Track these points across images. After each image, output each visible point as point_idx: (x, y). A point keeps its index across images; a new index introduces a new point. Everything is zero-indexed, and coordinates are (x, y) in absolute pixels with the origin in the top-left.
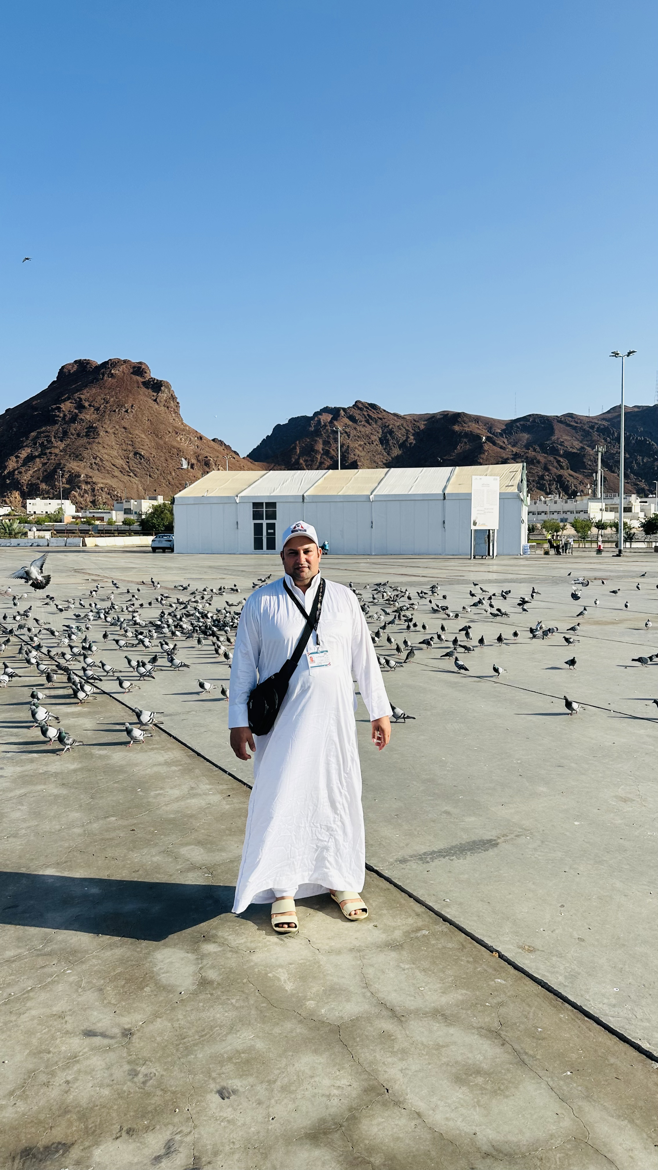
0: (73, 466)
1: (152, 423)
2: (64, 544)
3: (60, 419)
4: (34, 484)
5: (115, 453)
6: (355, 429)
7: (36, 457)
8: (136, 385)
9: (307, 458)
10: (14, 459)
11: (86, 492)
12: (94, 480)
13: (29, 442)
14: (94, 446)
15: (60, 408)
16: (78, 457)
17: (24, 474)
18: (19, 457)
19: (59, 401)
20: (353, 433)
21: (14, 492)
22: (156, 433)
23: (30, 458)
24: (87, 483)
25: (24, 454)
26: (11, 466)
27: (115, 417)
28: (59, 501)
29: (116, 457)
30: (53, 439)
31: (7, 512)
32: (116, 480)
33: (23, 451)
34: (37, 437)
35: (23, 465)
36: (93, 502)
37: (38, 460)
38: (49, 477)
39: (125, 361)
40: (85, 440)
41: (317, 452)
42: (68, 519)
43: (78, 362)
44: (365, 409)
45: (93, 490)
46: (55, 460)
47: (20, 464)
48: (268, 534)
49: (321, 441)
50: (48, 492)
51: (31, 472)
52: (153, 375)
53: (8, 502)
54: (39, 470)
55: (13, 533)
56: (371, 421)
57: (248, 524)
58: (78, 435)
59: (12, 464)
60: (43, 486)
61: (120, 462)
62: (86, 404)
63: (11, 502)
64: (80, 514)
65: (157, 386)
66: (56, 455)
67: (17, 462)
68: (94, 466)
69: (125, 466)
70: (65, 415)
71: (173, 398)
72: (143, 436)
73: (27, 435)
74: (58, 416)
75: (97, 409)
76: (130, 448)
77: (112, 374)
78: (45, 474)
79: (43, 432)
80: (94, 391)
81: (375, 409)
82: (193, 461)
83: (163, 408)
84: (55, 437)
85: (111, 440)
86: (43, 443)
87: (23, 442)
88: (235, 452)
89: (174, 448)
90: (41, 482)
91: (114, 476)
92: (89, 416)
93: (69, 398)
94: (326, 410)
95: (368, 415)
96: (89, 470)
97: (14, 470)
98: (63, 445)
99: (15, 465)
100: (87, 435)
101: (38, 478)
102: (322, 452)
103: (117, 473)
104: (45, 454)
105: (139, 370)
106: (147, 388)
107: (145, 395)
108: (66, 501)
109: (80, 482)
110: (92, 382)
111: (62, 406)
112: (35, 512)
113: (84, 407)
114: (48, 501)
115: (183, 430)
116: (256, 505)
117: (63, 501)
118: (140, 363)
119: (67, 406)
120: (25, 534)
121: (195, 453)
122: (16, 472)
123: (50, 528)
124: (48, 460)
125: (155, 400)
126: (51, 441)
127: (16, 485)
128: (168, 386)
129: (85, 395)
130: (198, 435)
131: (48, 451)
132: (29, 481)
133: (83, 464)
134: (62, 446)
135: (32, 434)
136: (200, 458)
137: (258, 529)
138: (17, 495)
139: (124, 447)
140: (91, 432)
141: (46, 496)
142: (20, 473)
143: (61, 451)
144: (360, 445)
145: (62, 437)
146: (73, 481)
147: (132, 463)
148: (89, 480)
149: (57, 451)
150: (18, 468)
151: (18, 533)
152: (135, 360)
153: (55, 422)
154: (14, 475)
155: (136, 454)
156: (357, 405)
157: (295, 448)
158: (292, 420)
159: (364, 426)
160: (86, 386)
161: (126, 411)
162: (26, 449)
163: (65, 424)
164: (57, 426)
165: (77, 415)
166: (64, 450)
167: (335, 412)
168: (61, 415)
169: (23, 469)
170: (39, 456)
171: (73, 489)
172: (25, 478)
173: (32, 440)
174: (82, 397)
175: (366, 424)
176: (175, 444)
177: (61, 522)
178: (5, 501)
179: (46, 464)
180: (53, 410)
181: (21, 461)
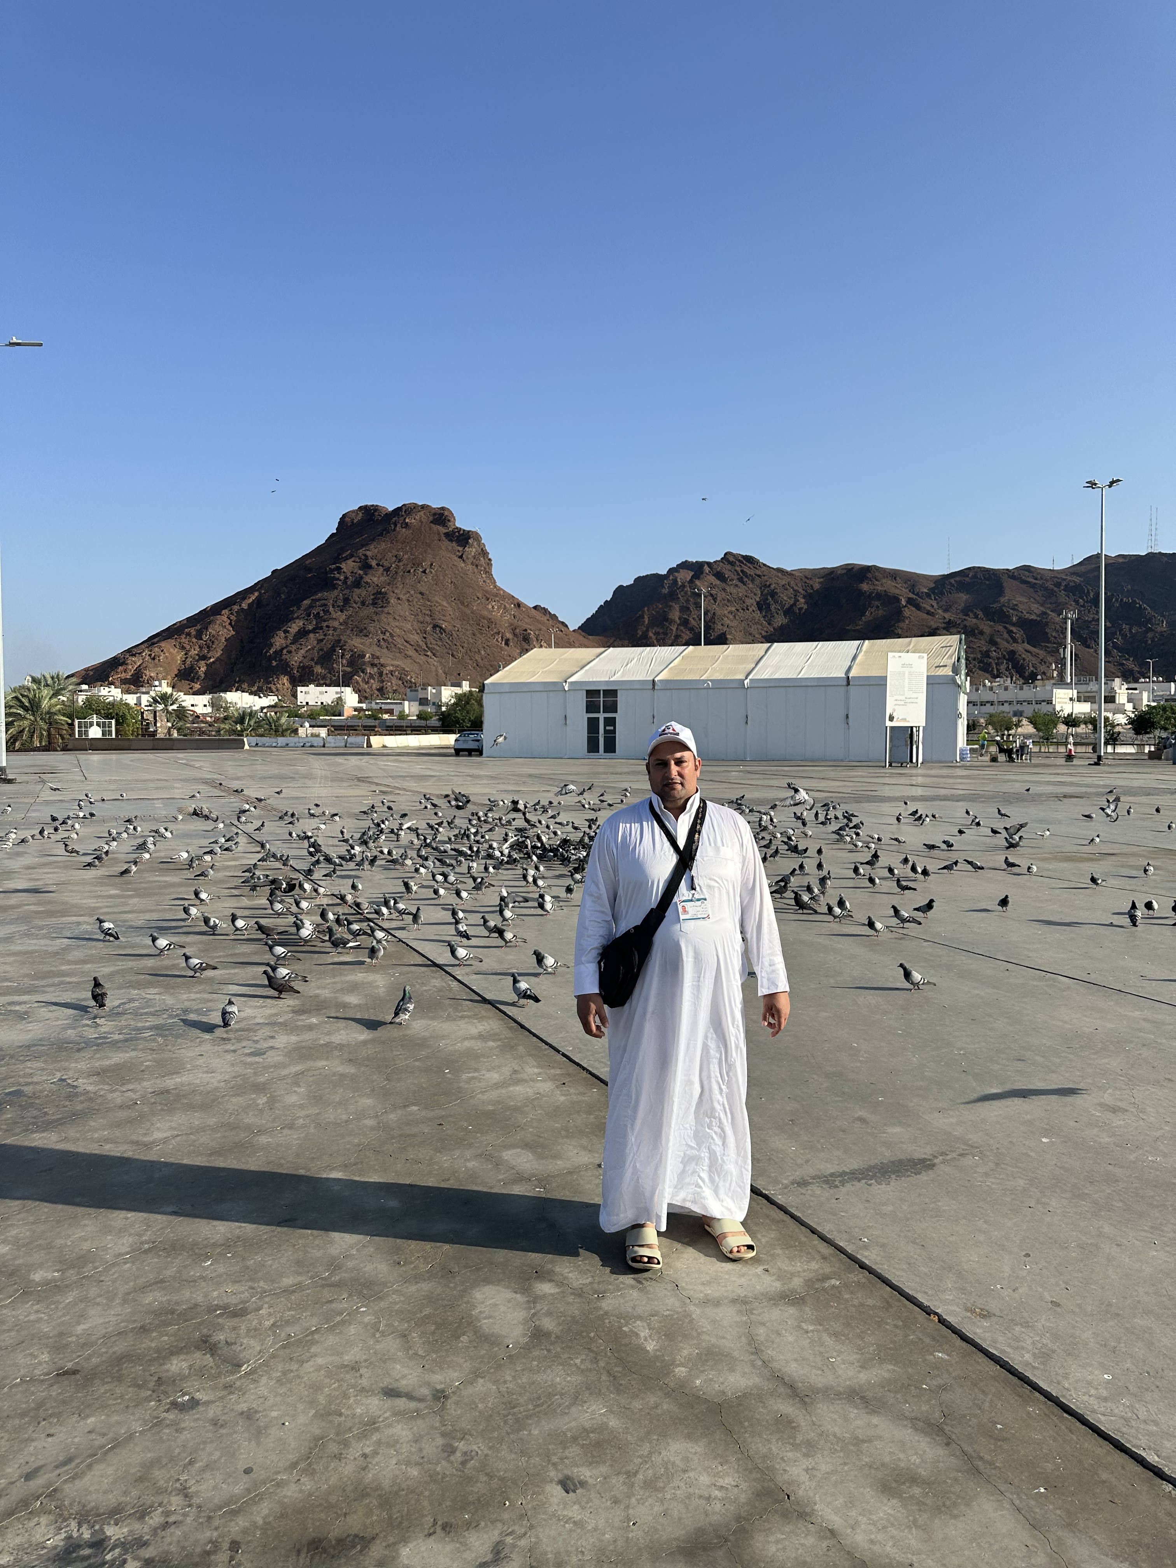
0: (356, 643)
1: (456, 587)
2: (343, 744)
3: (340, 583)
4: (307, 667)
5: (409, 626)
6: (724, 590)
7: (310, 632)
8: (436, 537)
9: (658, 630)
10: (283, 635)
11: (371, 676)
12: (382, 661)
13: (300, 612)
14: (383, 617)
15: (340, 568)
16: (362, 632)
17: (294, 653)
18: (288, 632)
19: (338, 559)
20: (721, 595)
21: (282, 677)
22: (461, 600)
23: (303, 633)
24: (373, 665)
25: (294, 627)
26: (278, 644)
27: (410, 580)
28: (338, 689)
29: (410, 632)
30: (331, 609)
31: (273, 703)
32: (409, 661)
33: (294, 625)
34: (311, 606)
35: (294, 642)
36: (381, 690)
37: (312, 635)
38: (326, 657)
39: (423, 507)
40: (372, 609)
41: (672, 621)
42: (348, 712)
43: (365, 509)
44: (738, 563)
45: (381, 674)
46: (333, 635)
47: (289, 641)
48: (606, 731)
49: (677, 607)
50: (324, 678)
51: (303, 652)
52: (458, 525)
53: (274, 690)
54: (313, 649)
55: (281, 730)
56: (745, 579)
57: (580, 718)
58: (363, 603)
59: (279, 641)
60: (318, 669)
61: (415, 638)
62: (374, 563)
63: (277, 690)
64: (364, 706)
65: (463, 538)
66: (335, 629)
67: (286, 637)
68: (382, 643)
69: (421, 643)
70: (346, 578)
71: (484, 553)
72: (445, 604)
73: (298, 603)
74: (338, 579)
75: (387, 570)
76: (428, 619)
77: (407, 524)
78: (321, 653)
79: (319, 600)
80: (383, 546)
81: (751, 563)
82: (509, 635)
83: (470, 566)
84: (333, 606)
85: (403, 609)
86: (318, 613)
87: (293, 612)
88: (563, 623)
89: (484, 618)
90: (316, 663)
91: (407, 656)
92: (376, 578)
93: (351, 556)
94: (685, 565)
95: (742, 571)
96: (376, 648)
97: (283, 649)
98: (344, 617)
99: (284, 642)
100: (374, 604)
101: (312, 659)
102: (678, 622)
103: (411, 652)
104: (321, 628)
105: (441, 517)
106: (451, 540)
107: (447, 551)
108: (347, 688)
109: (364, 663)
110: (381, 534)
111: (343, 566)
112: (307, 703)
113: (370, 567)
114: (324, 689)
115: (496, 595)
116: (591, 693)
117: (343, 689)
118: (443, 508)
119: (349, 566)
120: (295, 731)
121: (511, 625)
122: (285, 652)
123: (326, 724)
124: (325, 635)
125: (461, 557)
126: (328, 611)
127: (284, 668)
128: (477, 537)
129: (372, 551)
130: (516, 602)
131: (324, 624)
132: (300, 662)
133: (368, 641)
134: (342, 617)
135: (305, 602)
136: (518, 631)
137: (593, 725)
138: (285, 681)
139: (421, 618)
140: (379, 598)
141: (322, 682)
142: (290, 652)
143: (341, 624)
144: (731, 612)
145: (343, 606)
146: (356, 663)
147: (430, 639)
148: (376, 661)
149: (336, 624)
150: (287, 646)
151: (287, 730)
152: (435, 505)
153: (334, 587)
154: (281, 655)
155: (435, 626)
156: (728, 558)
157: (642, 617)
158: (638, 580)
159: (736, 585)
160: (373, 540)
161: (424, 572)
162: (297, 621)
163: (347, 588)
164: (336, 592)
165: (362, 578)
166: (345, 623)
167: (697, 569)
168: (342, 578)
169: (294, 647)
170: (314, 631)
171: (356, 673)
172: (296, 659)
173: (305, 610)
174: (369, 553)
175: (740, 584)
176: (485, 613)
177: (340, 715)
178: (270, 688)
179: (322, 640)
180: (332, 571)
181: (291, 637)
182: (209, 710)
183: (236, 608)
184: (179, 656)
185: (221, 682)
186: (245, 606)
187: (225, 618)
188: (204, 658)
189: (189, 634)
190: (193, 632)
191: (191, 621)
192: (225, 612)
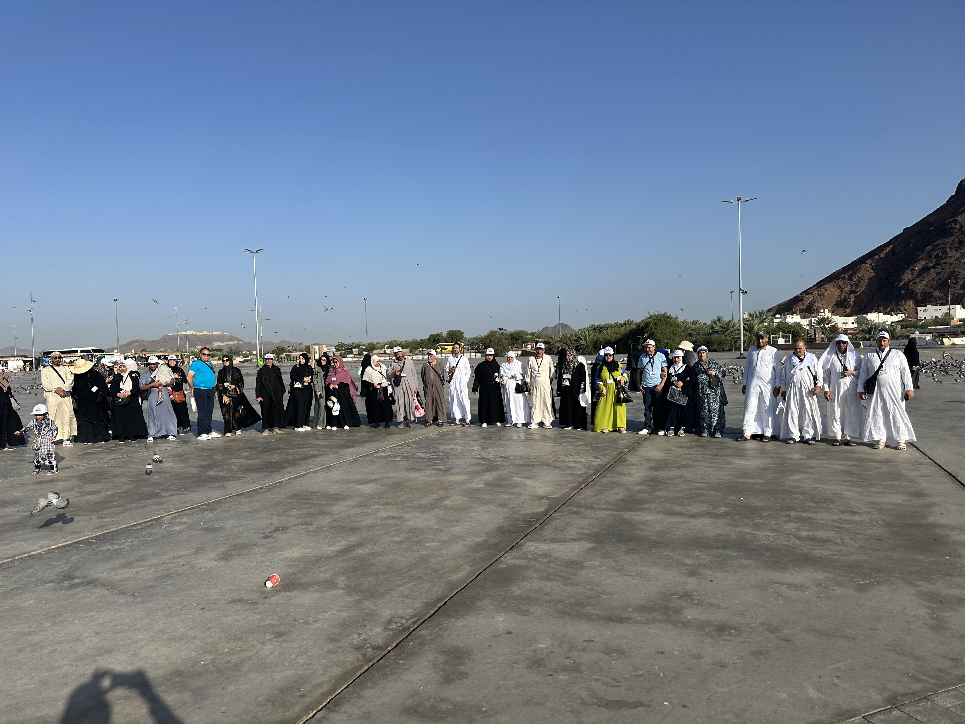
3: (956, 231)
4: (928, 292)
7: (931, 268)
10: (910, 272)
13: (924, 255)
15: (957, 220)
17: (918, 284)
18: (914, 270)
19: (955, 214)
21: (909, 301)
23: (925, 269)
25: (919, 266)
26: (906, 279)
28: (949, 307)
30: (948, 250)
31: (901, 319)
33: (918, 264)
34: (932, 250)
35: (918, 277)
37: (932, 270)
38: (942, 286)
42: (955, 321)
46: (949, 268)
47: (914, 276)
50: (941, 299)
51: (925, 282)
53: (902, 310)
54: (933, 279)
59: (907, 276)
60: (937, 293)
63: (905, 310)
66: (951, 264)
67: (912, 274)
70: (961, 226)
73: (922, 249)
74: (955, 228)
78: (939, 282)
79: (939, 245)
84: (950, 248)
86: (938, 254)
87: (918, 256)
90: (935, 290)
97: (910, 282)
98: (959, 255)
99: (911, 277)
101: (932, 287)
104: (940, 264)
108: (956, 306)
111: (959, 218)
112: (925, 318)
114: (938, 307)
117: (952, 307)
124: (943, 269)
126: (946, 252)
127: (911, 295)
131: (942, 261)
132: (923, 290)
135: (928, 248)
138: (911, 303)
141: (939, 302)
142: (915, 283)
143: (956, 260)
145: (958, 247)
149: (952, 260)
150: (913, 279)
151: (900, 336)
153: (951, 234)
154: (908, 286)
162: (921, 261)
163: (961, 234)
164: (952, 238)
168: (958, 227)
169: (918, 280)
170: (934, 267)
172: (919, 288)
173: (927, 254)
177: (948, 325)
178: (899, 309)
179: (940, 273)
180: (950, 223)
181: (916, 273)
182: (855, 326)
183: (876, 257)
184: (837, 292)
185: (865, 307)
186: (882, 255)
187: (868, 265)
188: (853, 292)
189: (844, 278)
190: (846, 276)
191: (845, 269)
192: (869, 261)
